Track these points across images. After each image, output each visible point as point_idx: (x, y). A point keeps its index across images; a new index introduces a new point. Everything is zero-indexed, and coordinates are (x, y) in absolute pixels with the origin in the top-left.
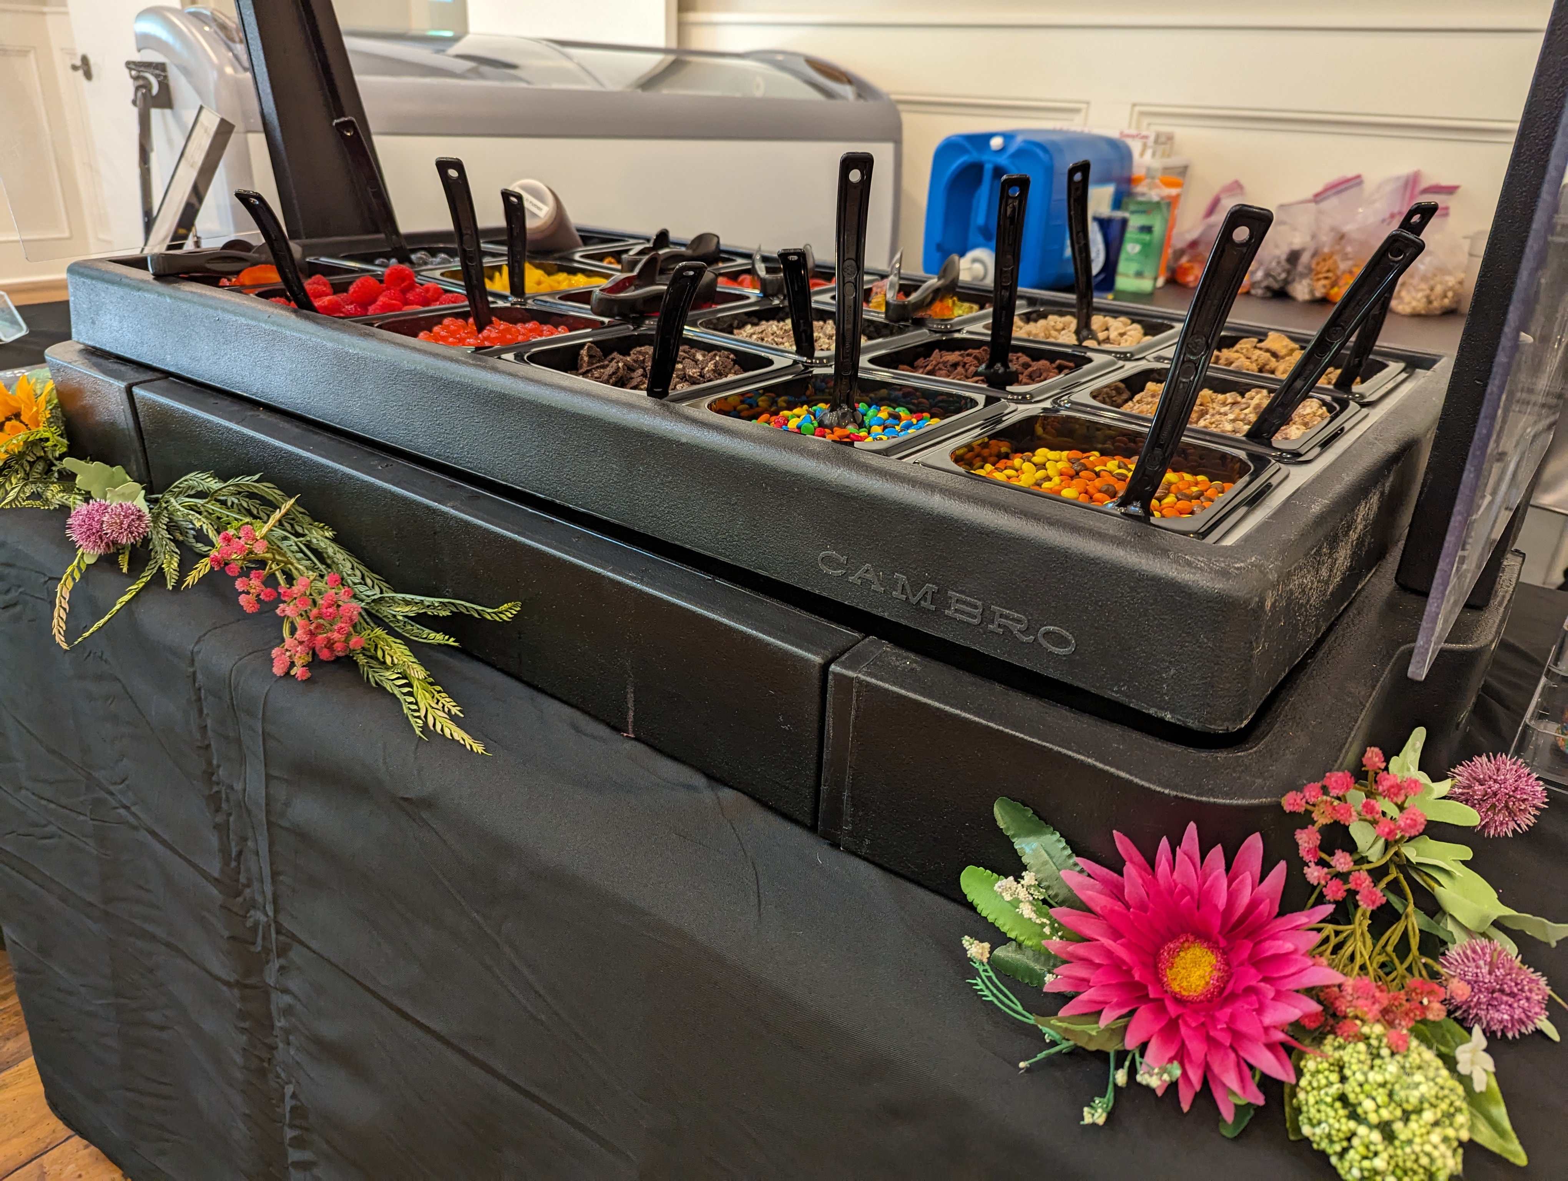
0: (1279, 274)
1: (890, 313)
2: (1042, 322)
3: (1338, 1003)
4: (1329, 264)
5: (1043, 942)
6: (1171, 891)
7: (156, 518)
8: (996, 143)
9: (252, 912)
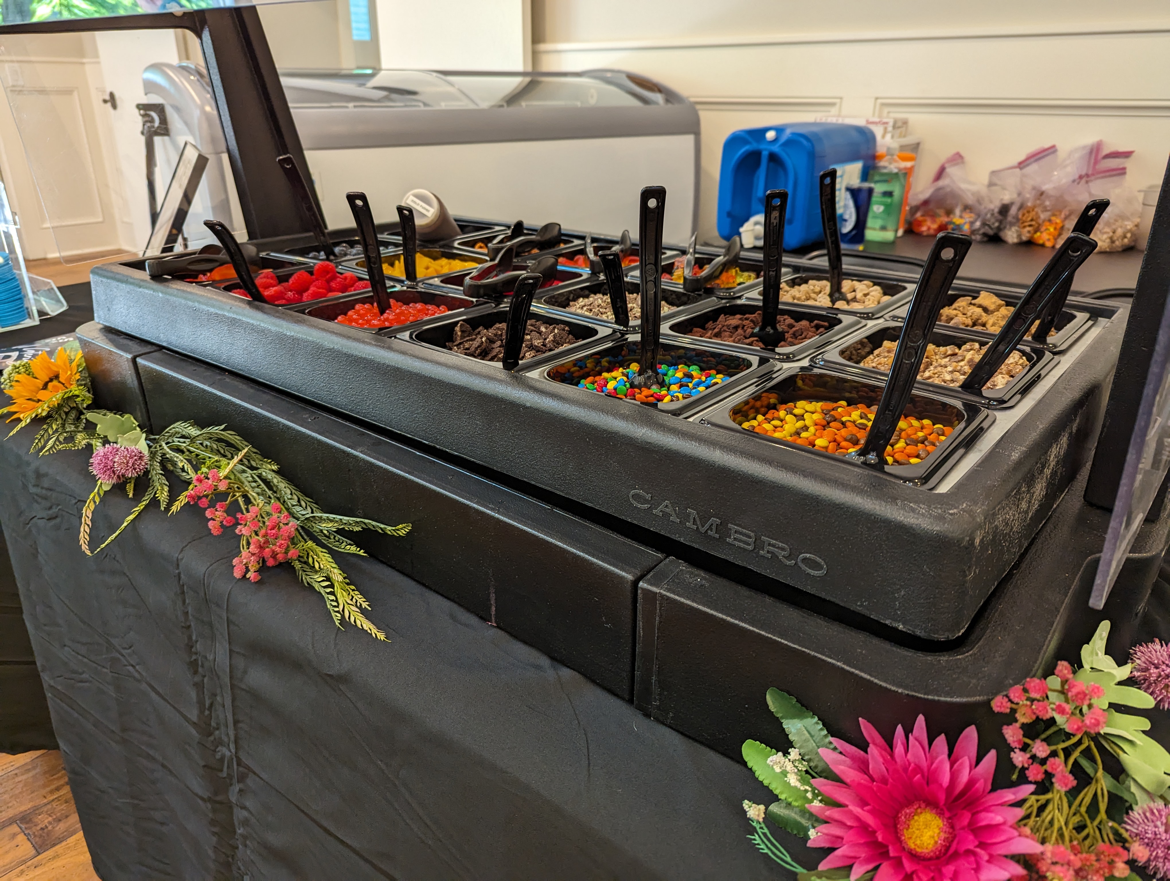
0: (993, 224)
1: (687, 285)
2: (804, 287)
3: (1040, 865)
4: (1032, 214)
5: (806, 805)
6: (905, 769)
7: (153, 455)
8: (771, 135)
9: (219, 748)
